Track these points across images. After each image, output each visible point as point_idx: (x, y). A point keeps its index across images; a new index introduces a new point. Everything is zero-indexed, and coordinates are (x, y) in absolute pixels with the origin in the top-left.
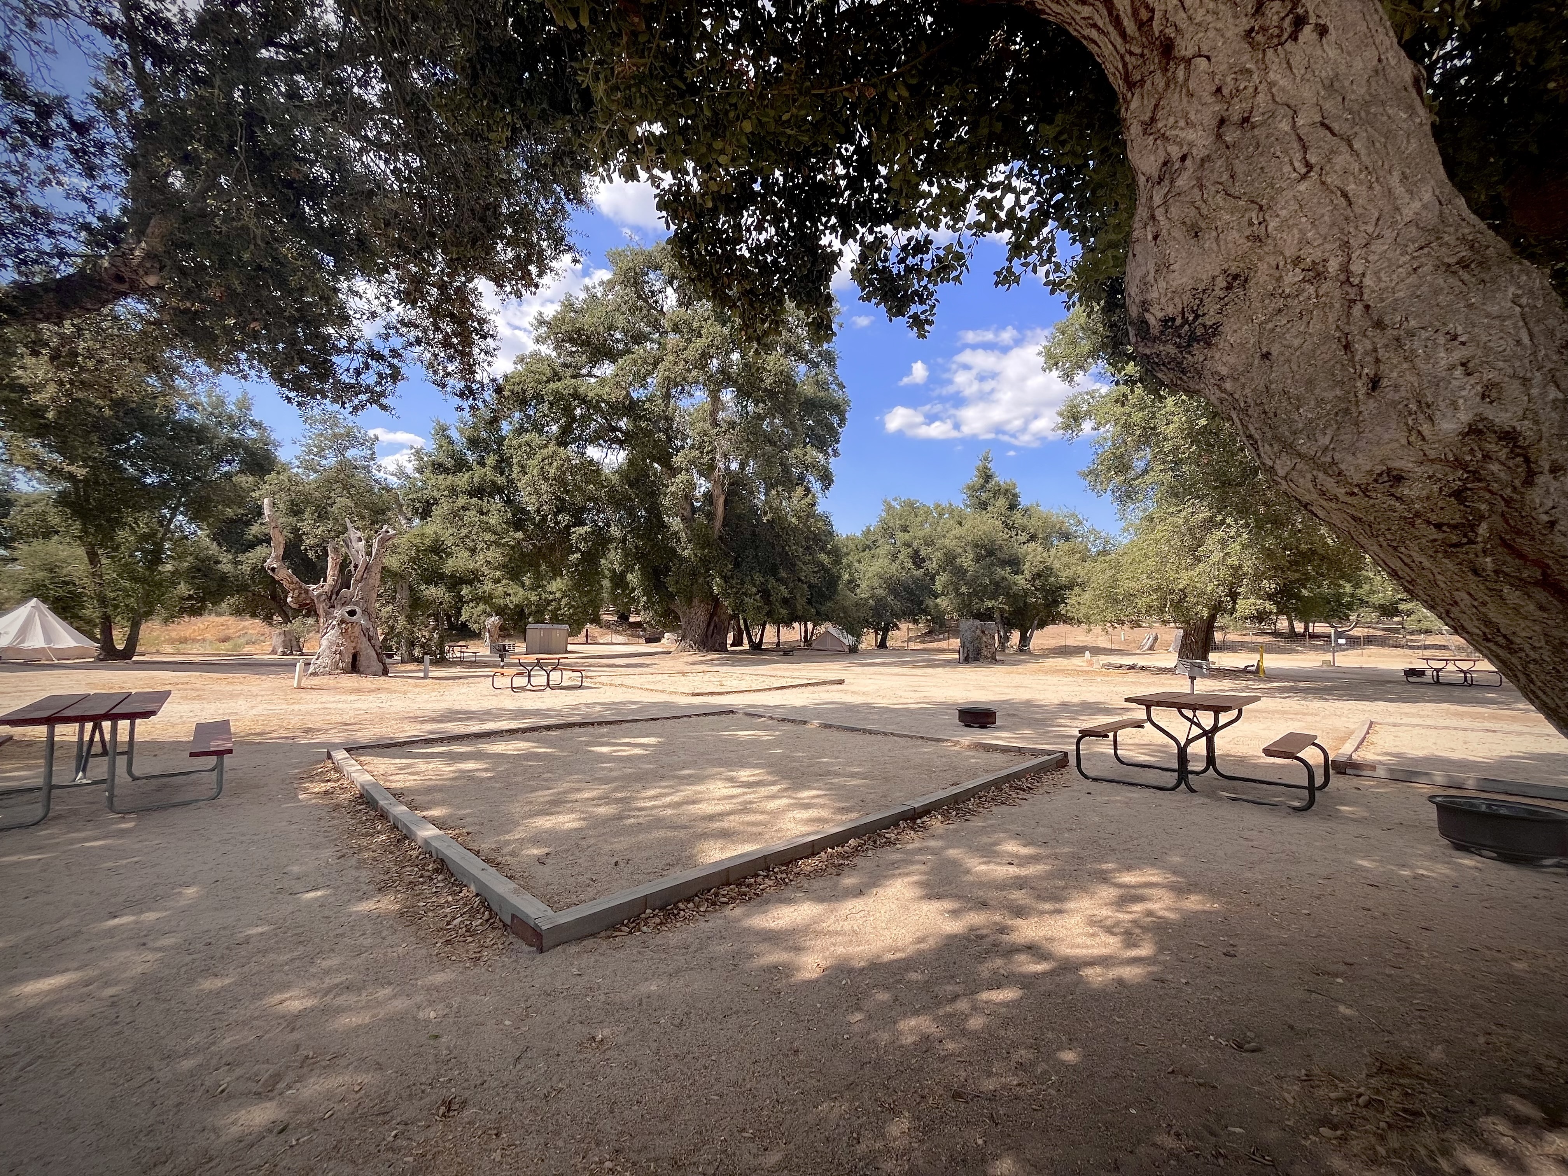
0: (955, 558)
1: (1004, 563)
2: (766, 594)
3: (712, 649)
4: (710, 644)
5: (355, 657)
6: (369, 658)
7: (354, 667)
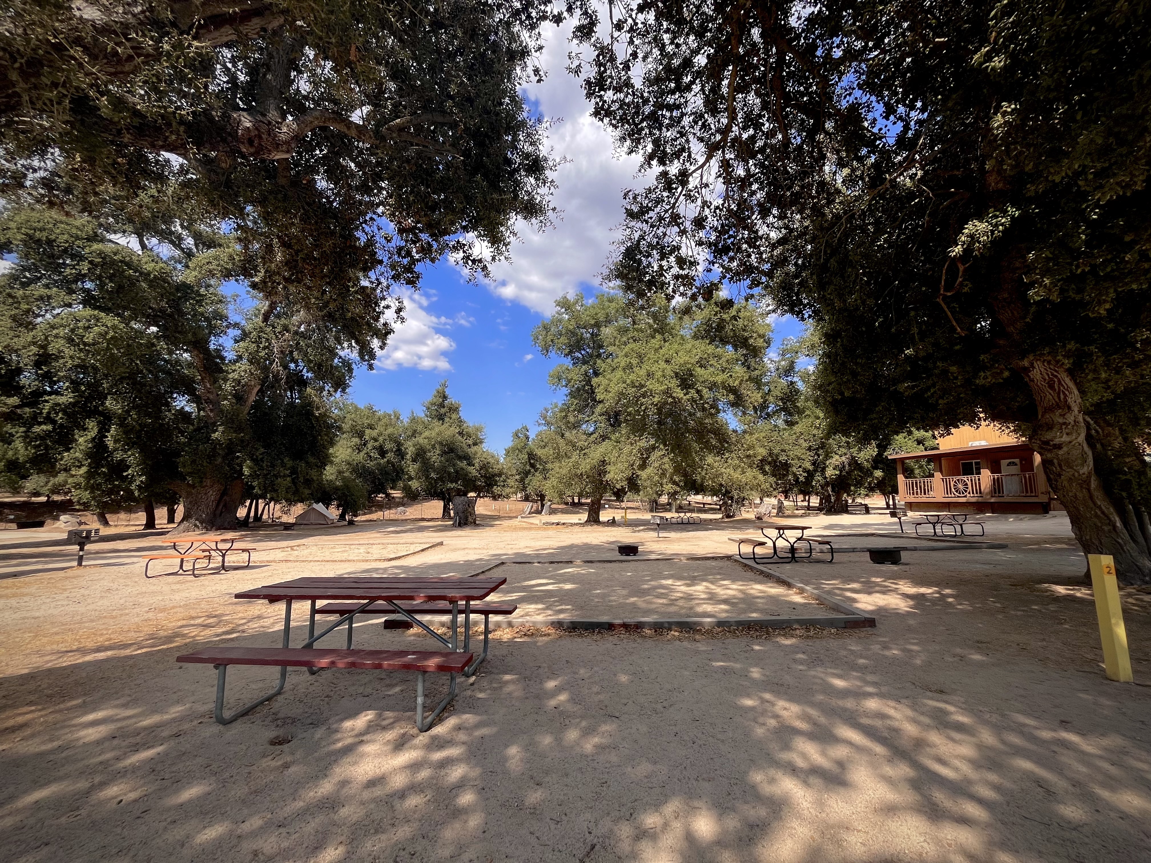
0: (425, 452)
1: (461, 458)
3: (221, 527)
4: (218, 523)
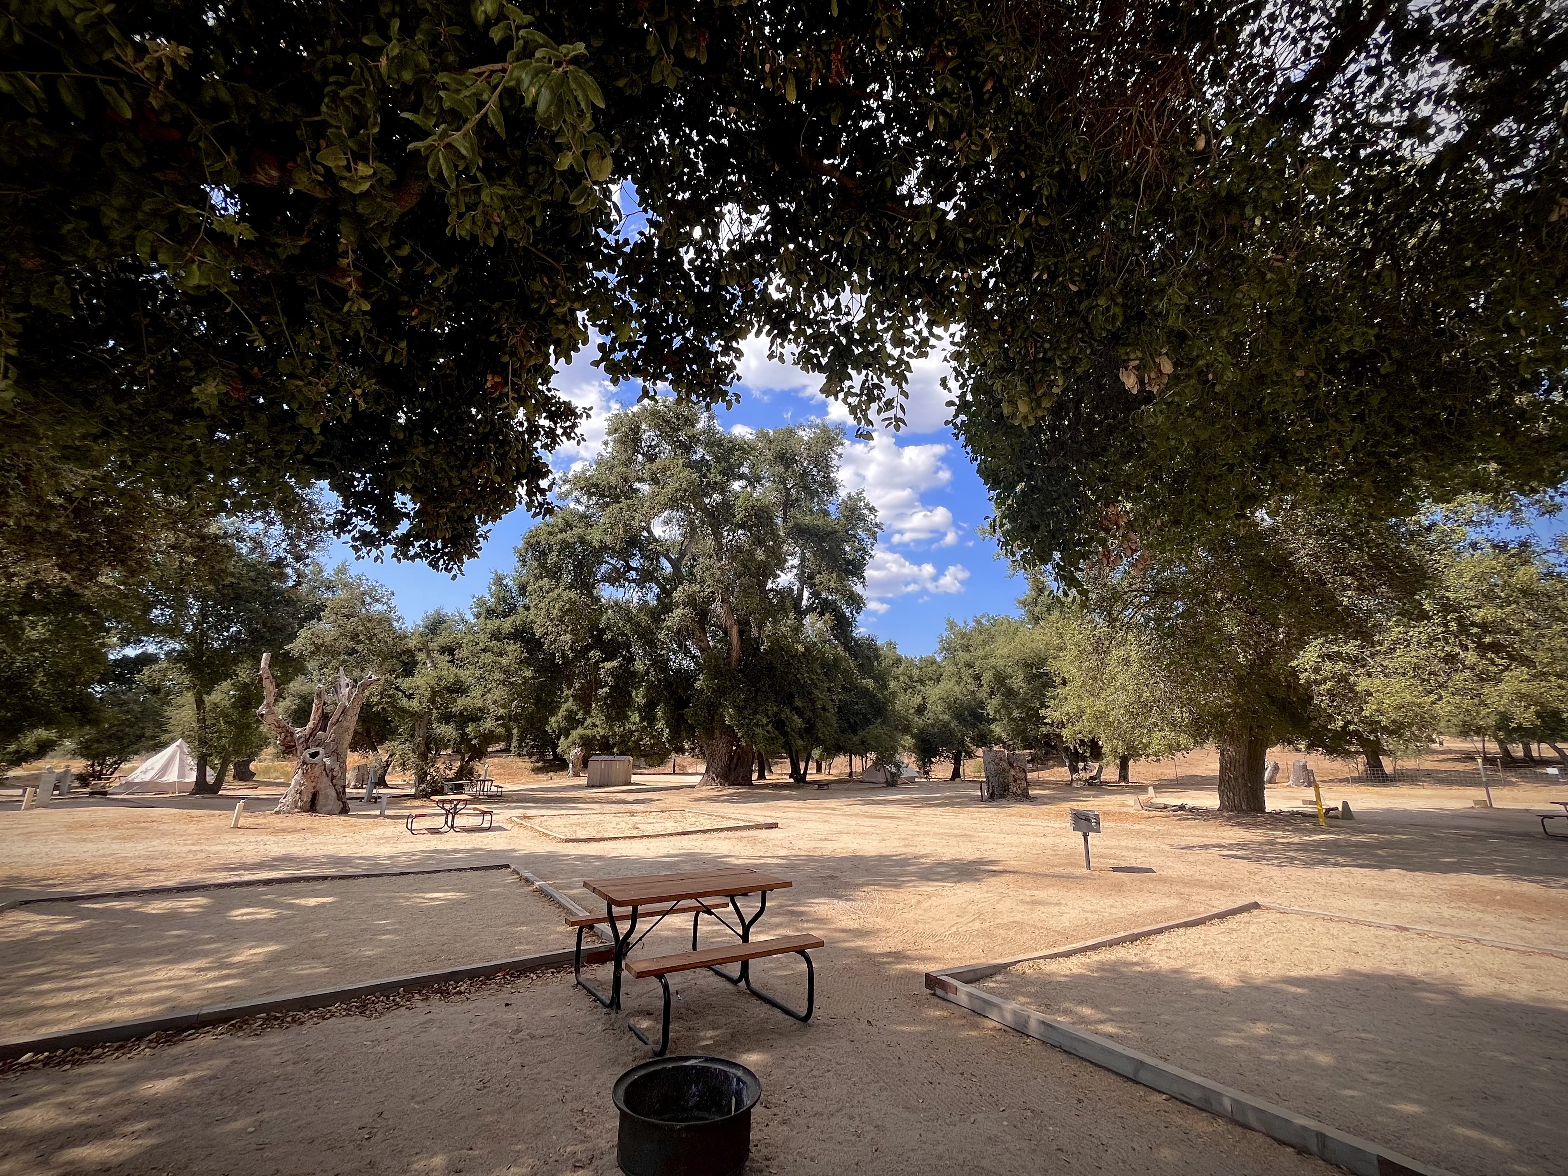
0: (1005, 679)
2: (779, 724)
3: (734, 783)
4: (732, 777)
5: (315, 796)
6: (327, 797)
7: (312, 806)
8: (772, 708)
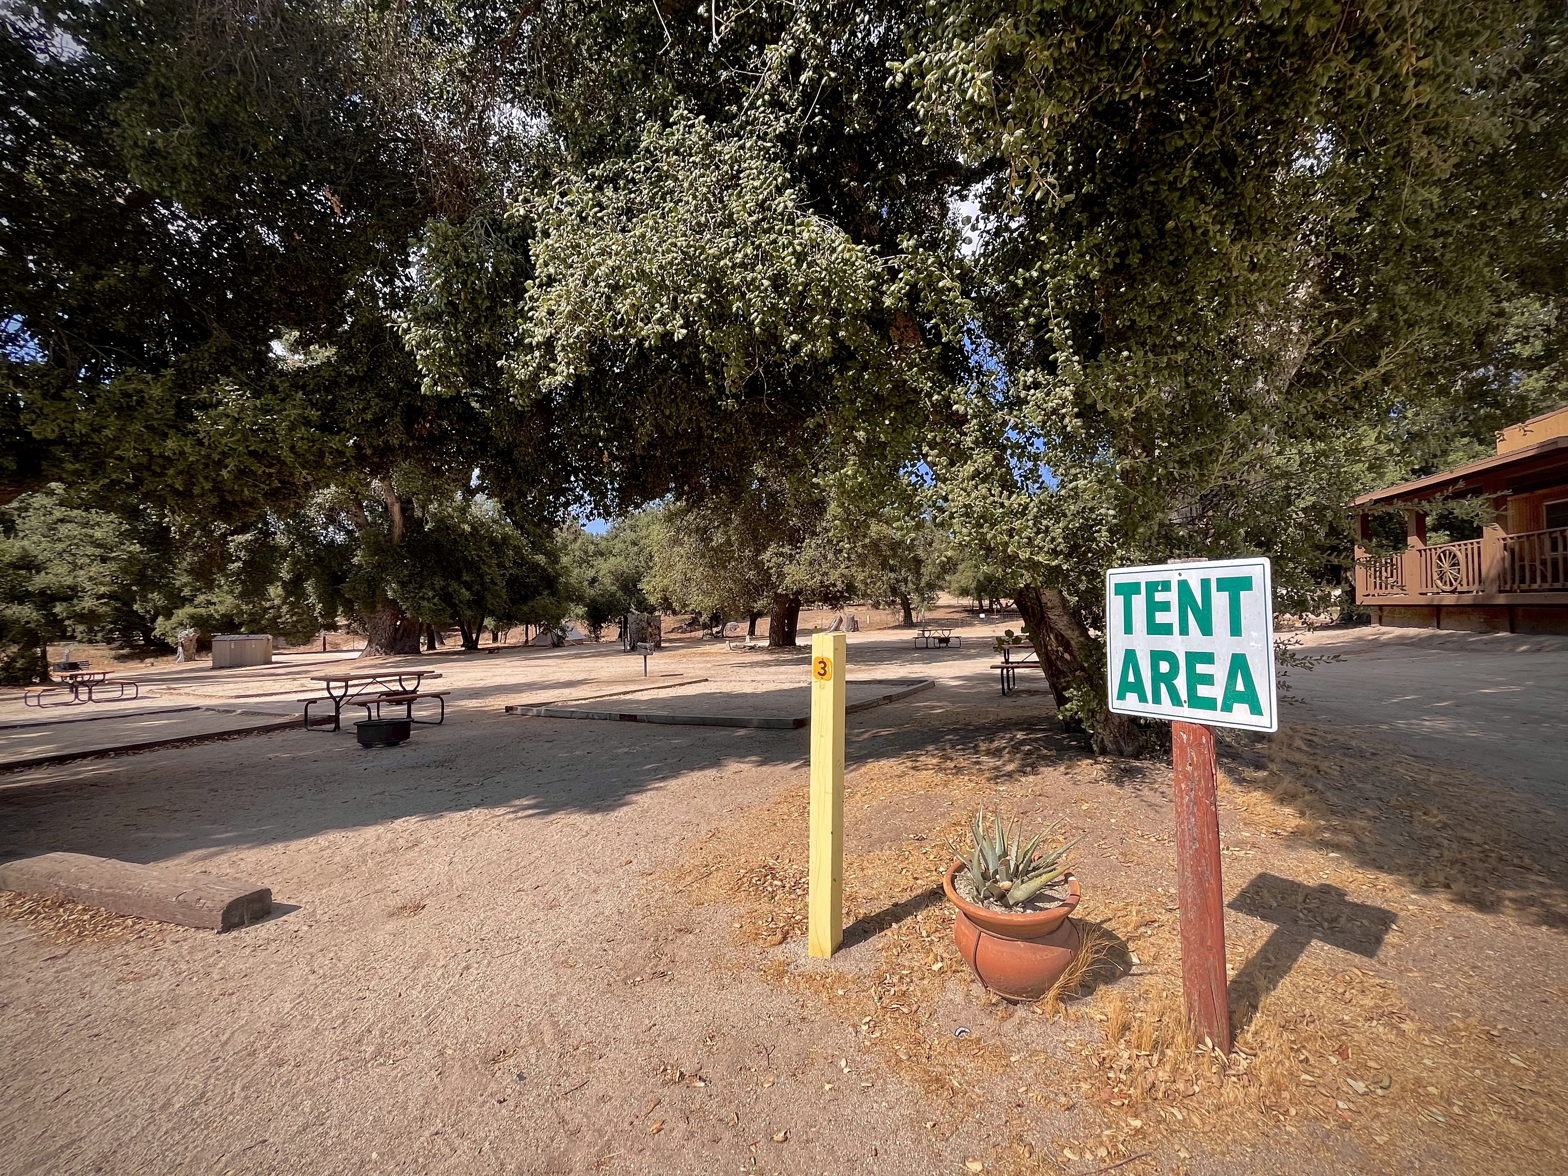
3: (399, 652)
4: (398, 647)
8: (439, 582)
